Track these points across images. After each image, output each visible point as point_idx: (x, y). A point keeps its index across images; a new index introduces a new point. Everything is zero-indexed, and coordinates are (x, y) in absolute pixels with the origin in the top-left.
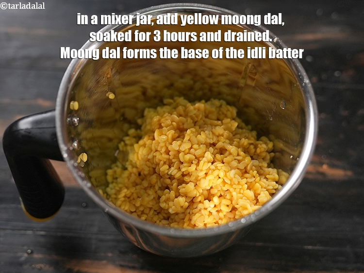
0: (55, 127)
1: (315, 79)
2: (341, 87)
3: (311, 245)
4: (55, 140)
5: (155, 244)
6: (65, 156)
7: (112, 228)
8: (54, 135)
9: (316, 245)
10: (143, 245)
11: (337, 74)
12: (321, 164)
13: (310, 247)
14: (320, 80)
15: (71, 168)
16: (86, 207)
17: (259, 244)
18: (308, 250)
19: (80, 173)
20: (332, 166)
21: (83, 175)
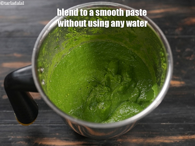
0: (32, 75)
8: (32, 79)
9: (167, 123)
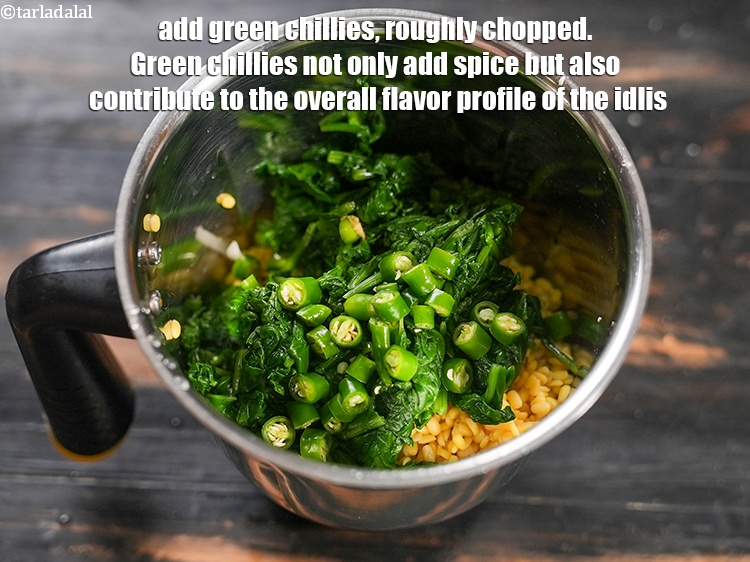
0: (114, 269)
1: (646, 162)
2: (700, 177)
3: (641, 501)
4: (115, 293)
5: (321, 504)
6: (135, 326)
7: (233, 472)
8: (113, 284)
9: (651, 502)
10: (298, 505)
11: (691, 151)
12: (661, 335)
13: (638, 506)
14: (657, 163)
15: (150, 352)
16: (181, 426)
17: (535, 500)
18: (635, 512)
19: (167, 361)
20: (683, 338)
21: (173, 365)
